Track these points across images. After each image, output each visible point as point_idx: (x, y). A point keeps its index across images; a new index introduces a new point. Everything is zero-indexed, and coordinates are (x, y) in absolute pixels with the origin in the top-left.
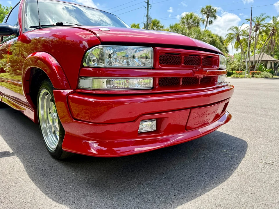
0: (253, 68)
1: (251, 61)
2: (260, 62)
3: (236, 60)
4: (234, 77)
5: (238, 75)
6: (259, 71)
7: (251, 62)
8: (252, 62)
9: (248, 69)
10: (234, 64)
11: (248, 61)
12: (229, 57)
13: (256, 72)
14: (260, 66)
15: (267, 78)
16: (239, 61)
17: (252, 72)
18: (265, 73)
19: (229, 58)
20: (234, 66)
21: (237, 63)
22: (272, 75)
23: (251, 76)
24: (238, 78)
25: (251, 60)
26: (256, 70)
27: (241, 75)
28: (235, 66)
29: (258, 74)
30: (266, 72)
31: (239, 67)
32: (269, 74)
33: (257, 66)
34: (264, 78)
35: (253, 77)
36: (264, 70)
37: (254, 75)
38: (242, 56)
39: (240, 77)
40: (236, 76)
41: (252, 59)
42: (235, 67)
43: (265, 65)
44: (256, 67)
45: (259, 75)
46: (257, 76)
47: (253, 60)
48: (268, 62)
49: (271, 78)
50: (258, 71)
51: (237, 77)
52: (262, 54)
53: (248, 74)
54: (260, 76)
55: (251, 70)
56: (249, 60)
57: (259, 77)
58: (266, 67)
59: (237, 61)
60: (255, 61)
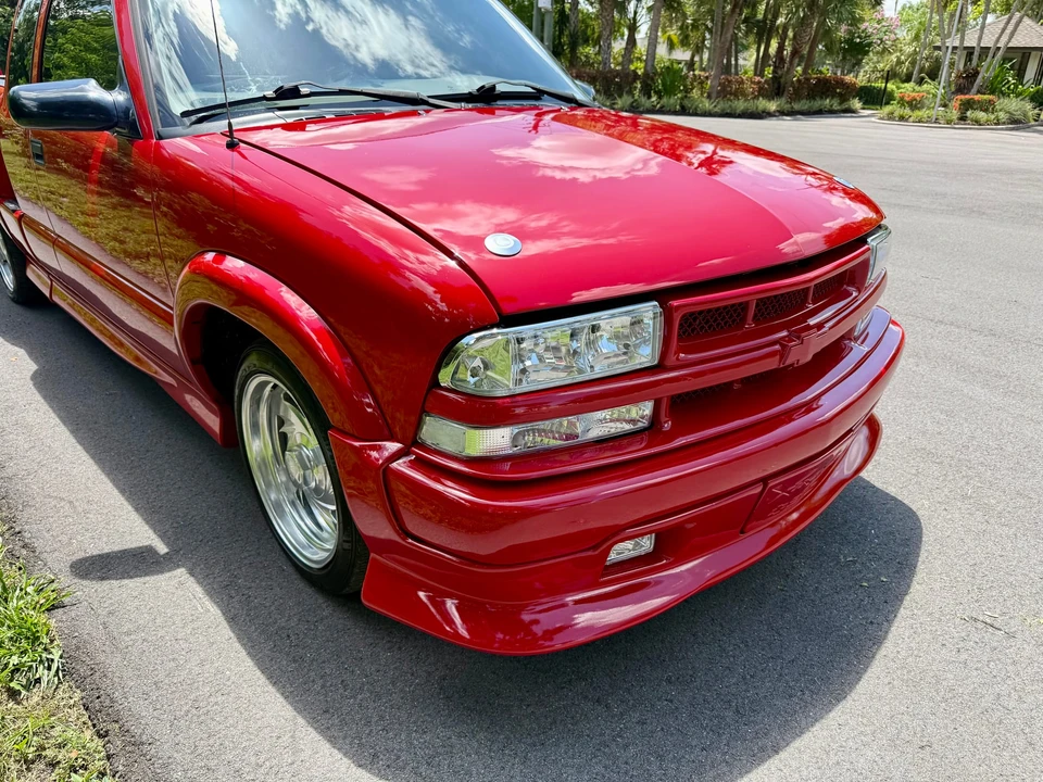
0: (967, 80)
1: (966, 48)
2: (1000, 53)
3: (904, 35)
4: (890, 117)
5: (907, 111)
6: (991, 97)
7: (965, 52)
8: (970, 52)
9: (950, 86)
10: (895, 51)
11: (955, 48)
12: (879, 22)
13: (977, 97)
14: (997, 70)
15: (1017, 123)
16: (917, 38)
17: (963, 97)
18: (1013, 105)
19: (879, 27)
20: (894, 58)
21: (909, 49)
22: (1037, 111)
23: (955, 114)
24: (907, 120)
25: (966, 44)
26: (979, 92)
27: (919, 109)
28: (898, 58)
29: (987, 107)
30: (1017, 97)
31: (913, 63)
32: (1028, 106)
33: (987, 71)
34: (1004, 123)
35: (963, 118)
36: (1008, 88)
37: (969, 113)
38: (931, 18)
39: (911, 119)
40: (896, 114)
41: (971, 41)
42: (899, 62)
43: (1017, 67)
44: (980, 77)
45: (986, 111)
46: (981, 115)
47: (975, 45)
48: (1033, 53)
49: (1033, 123)
50: (986, 97)
51: (902, 118)
52: (1013, 21)
53: (945, 106)
54: (993, 117)
55: (960, 90)
56: (957, 44)
57: (988, 122)
58: (1020, 75)
59: (908, 38)
60: (982, 48)
